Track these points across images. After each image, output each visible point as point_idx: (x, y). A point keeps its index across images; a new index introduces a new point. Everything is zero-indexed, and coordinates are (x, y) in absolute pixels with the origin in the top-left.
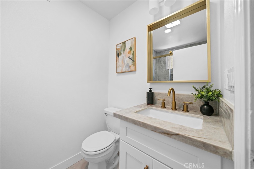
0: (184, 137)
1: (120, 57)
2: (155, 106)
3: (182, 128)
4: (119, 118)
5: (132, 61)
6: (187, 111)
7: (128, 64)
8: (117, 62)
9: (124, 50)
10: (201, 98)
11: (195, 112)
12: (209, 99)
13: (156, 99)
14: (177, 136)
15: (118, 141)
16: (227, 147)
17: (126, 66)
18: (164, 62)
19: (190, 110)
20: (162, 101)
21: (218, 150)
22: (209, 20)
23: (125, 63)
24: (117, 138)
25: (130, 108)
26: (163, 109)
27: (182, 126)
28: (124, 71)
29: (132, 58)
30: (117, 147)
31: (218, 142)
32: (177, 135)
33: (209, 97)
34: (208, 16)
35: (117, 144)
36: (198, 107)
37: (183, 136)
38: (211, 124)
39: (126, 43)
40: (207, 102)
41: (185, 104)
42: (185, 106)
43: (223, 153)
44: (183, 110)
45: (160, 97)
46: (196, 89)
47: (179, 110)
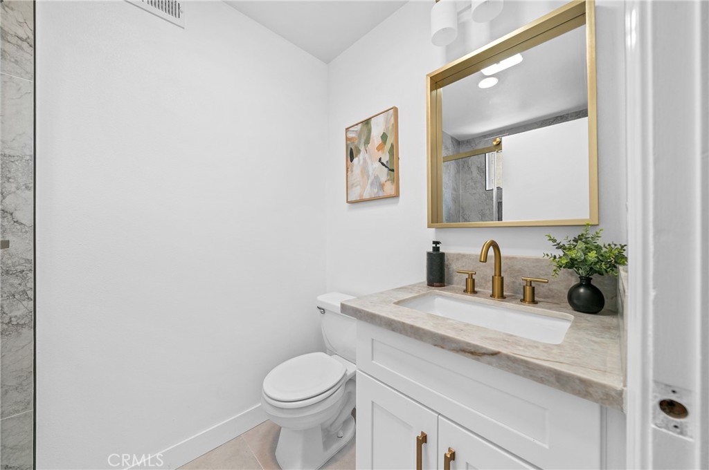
0: (511, 360)
1: (356, 160)
2: (448, 290)
3: (511, 339)
4: (355, 317)
5: (387, 169)
6: (534, 302)
7: (377, 177)
8: (349, 173)
9: (367, 142)
10: (569, 268)
11: (555, 305)
12: (591, 268)
13: (451, 269)
14: (495, 356)
15: (351, 381)
16: (613, 382)
17: (372, 184)
18: (478, 167)
19: (541, 299)
20: (467, 276)
21: (591, 390)
22: (594, 56)
23: (368, 177)
24: (350, 373)
25: (382, 293)
26: (469, 297)
27: (512, 336)
28: (366, 196)
29: (387, 162)
30: (350, 397)
31: (596, 371)
32: (494, 354)
33: (591, 264)
34: (591, 47)
35: (350, 388)
36: (565, 291)
37: (508, 357)
38: (588, 334)
39: (373, 121)
40: (585, 277)
41: (529, 284)
42: (528, 289)
43: (602, 396)
44: (523, 300)
45: (464, 264)
46: (558, 242)
47: (512, 298)
